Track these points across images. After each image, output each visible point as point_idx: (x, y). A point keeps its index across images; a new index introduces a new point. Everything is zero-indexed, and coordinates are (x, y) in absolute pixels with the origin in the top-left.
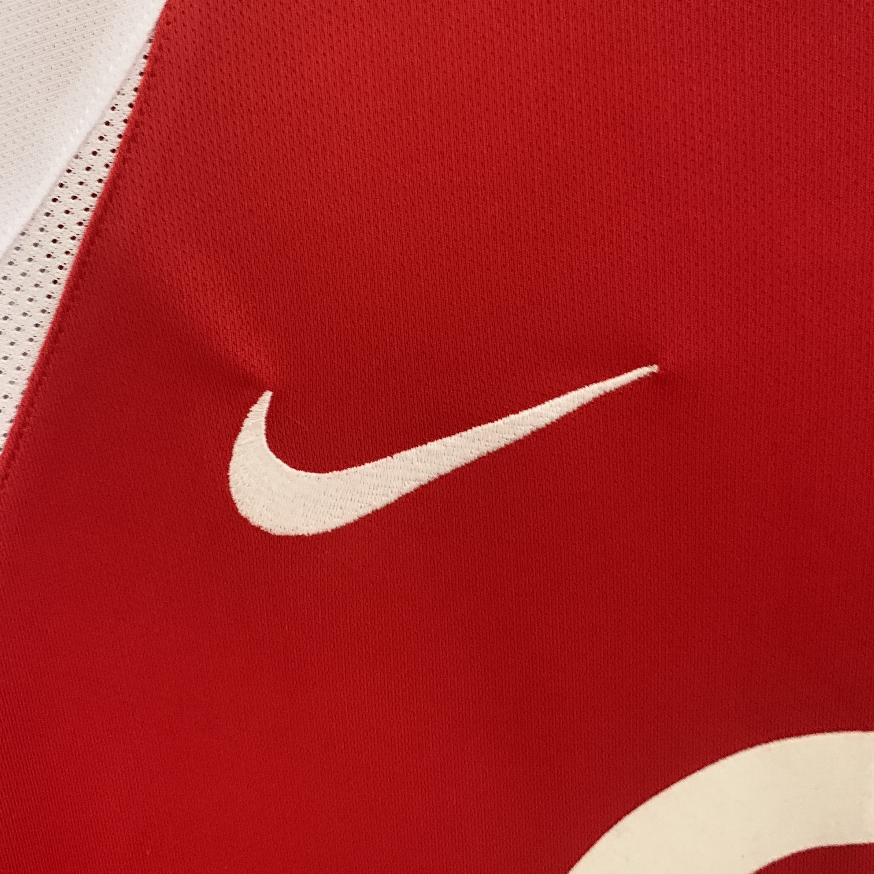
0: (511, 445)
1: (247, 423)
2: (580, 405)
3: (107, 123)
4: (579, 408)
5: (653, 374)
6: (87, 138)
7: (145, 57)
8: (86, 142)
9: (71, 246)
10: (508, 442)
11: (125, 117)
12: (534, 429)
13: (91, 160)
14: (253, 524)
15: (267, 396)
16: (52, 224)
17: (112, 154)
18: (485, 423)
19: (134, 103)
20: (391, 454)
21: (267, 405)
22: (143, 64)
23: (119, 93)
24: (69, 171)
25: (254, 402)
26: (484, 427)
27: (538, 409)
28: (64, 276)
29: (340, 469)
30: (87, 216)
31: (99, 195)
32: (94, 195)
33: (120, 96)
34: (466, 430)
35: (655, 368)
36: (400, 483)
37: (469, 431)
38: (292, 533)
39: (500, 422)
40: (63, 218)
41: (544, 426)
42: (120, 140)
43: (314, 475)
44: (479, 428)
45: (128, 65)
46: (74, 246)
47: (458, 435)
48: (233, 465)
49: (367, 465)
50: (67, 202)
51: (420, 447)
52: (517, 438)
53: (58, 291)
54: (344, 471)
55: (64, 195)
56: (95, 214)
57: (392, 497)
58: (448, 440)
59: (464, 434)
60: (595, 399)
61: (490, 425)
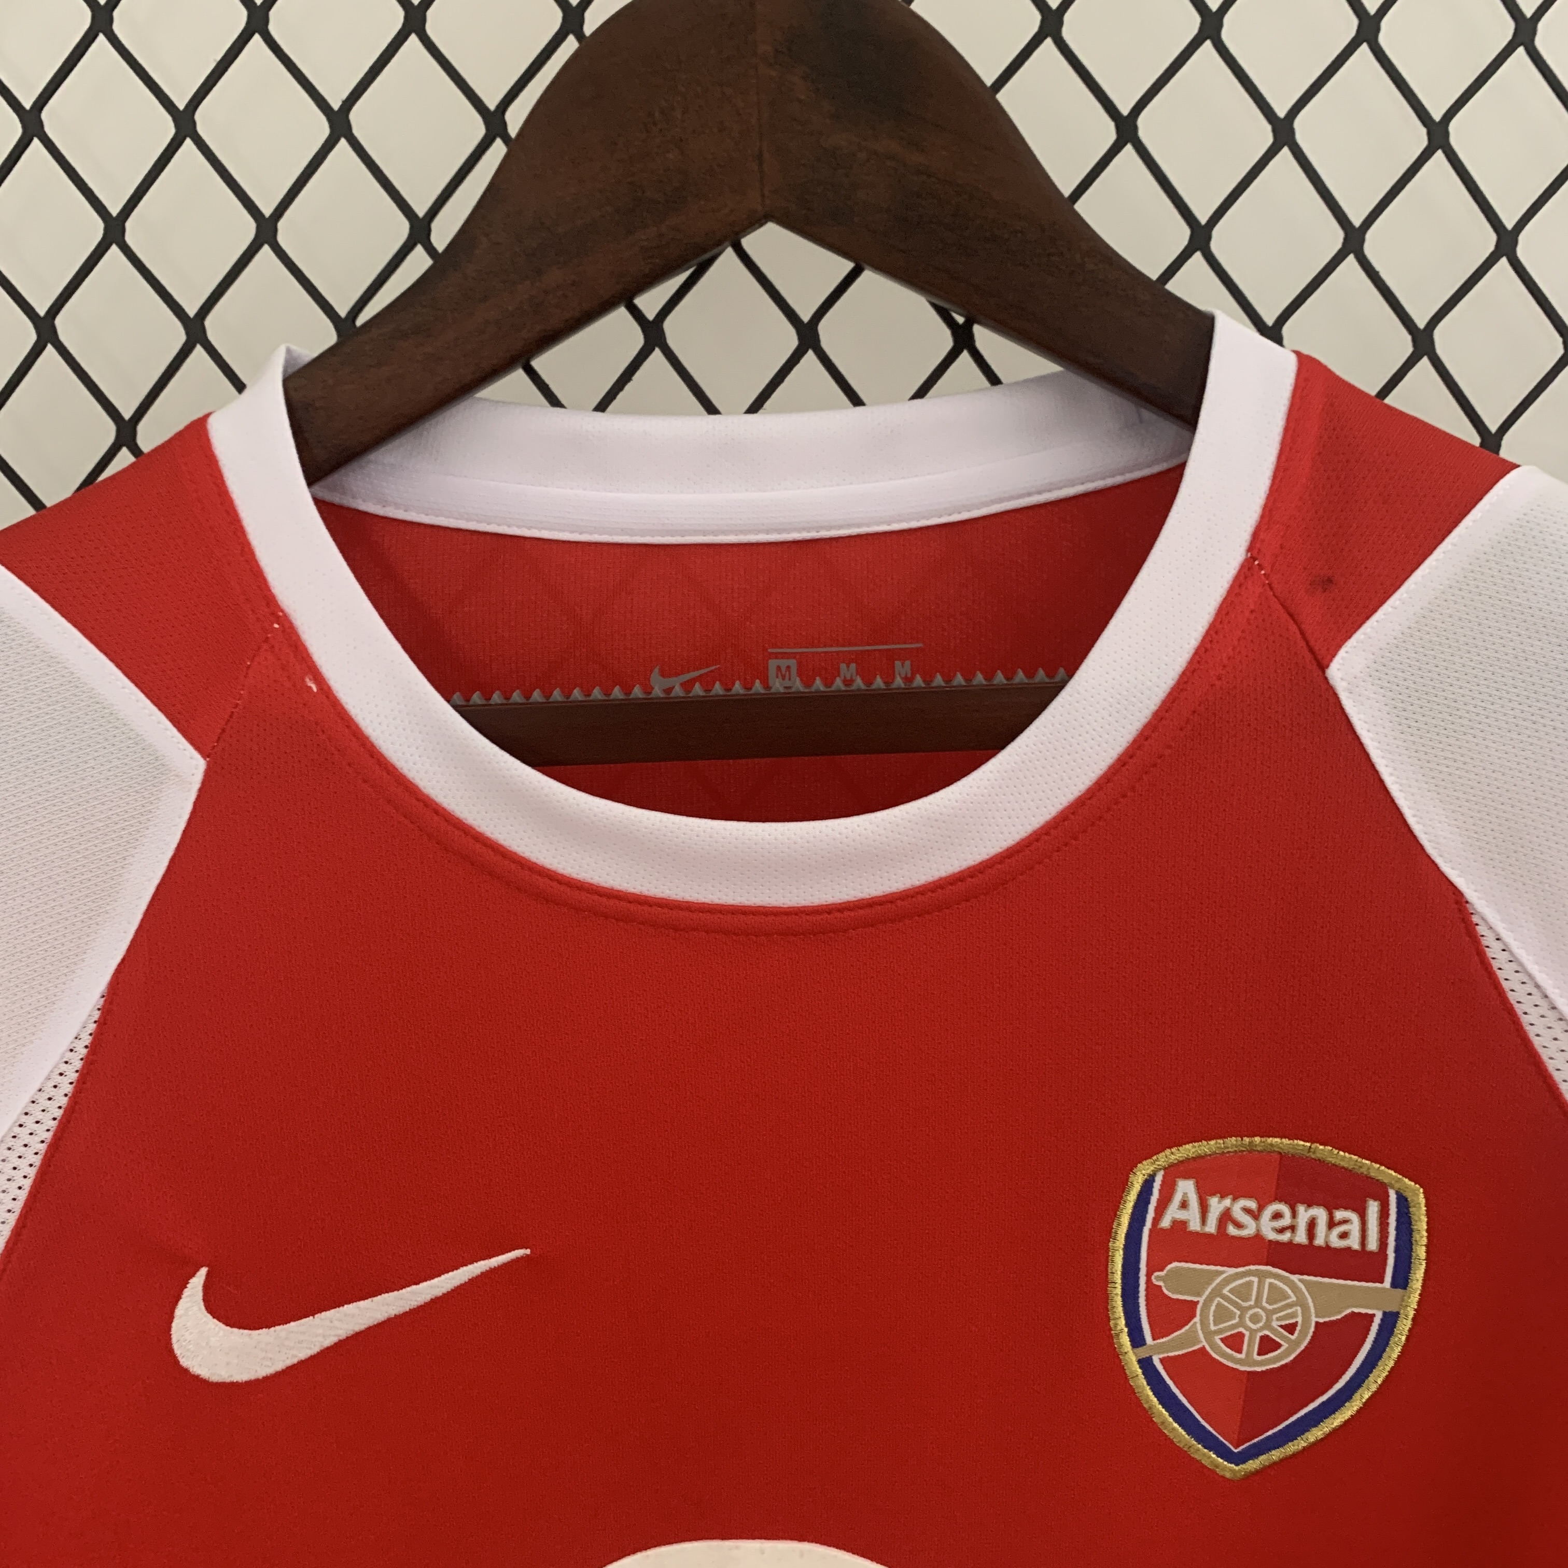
0: (414, 1309)
1: (186, 1293)
2: (470, 1278)
3: (66, 1062)
4: (469, 1280)
5: (527, 1255)
6: (49, 1075)
7: (99, 1009)
8: (48, 1078)
9: (34, 1160)
10: (412, 1307)
11: (81, 1056)
12: (433, 1297)
13: (52, 1092)
14: (193, 1373)
15: (203, 1271)
16: (18, 1144)
17: (69, 1086)
18: (393, 1291)
19: (89, 1045)
20: (313, 1315)
21: (203, 1278)
22: (97, 1015)
23: (76, 1038)
24: (33, 1102)
25: (193, 1275)
26: (391, 1294)
27: (436, 1281)
28: (27, 1184)
29: (269, 1327)
30: (48, 1136)
31: (59, 1118)
32: (54, 1119)
33: (77, 1040)
34: (377, 1296)
35: (528, 1251)
36: (321, 1339)
37: (379, 1297)
38: (228, 1380)
39: (404, 1290)
40: (28, 1140)
41: (441, 1294)
42: (77, 1075)
43: (246, 1332)
44: (386, 1295)
45: (84, 1017)
46: (37, 1160)
47: (370, 1300)
48: (174, 1325)
49: (292, 1324)
50: (30, 1125)
51: (337, 1309)
52: (419, 1304)
53: (23, 1195)
54: (273, 1329)
55: (29, 1121)
56: (55, 1135)
57: (315, 1350)
58: (362, 1304)
59: (375, 1299)
60: (482, 1273)
61: (396, 1293)
